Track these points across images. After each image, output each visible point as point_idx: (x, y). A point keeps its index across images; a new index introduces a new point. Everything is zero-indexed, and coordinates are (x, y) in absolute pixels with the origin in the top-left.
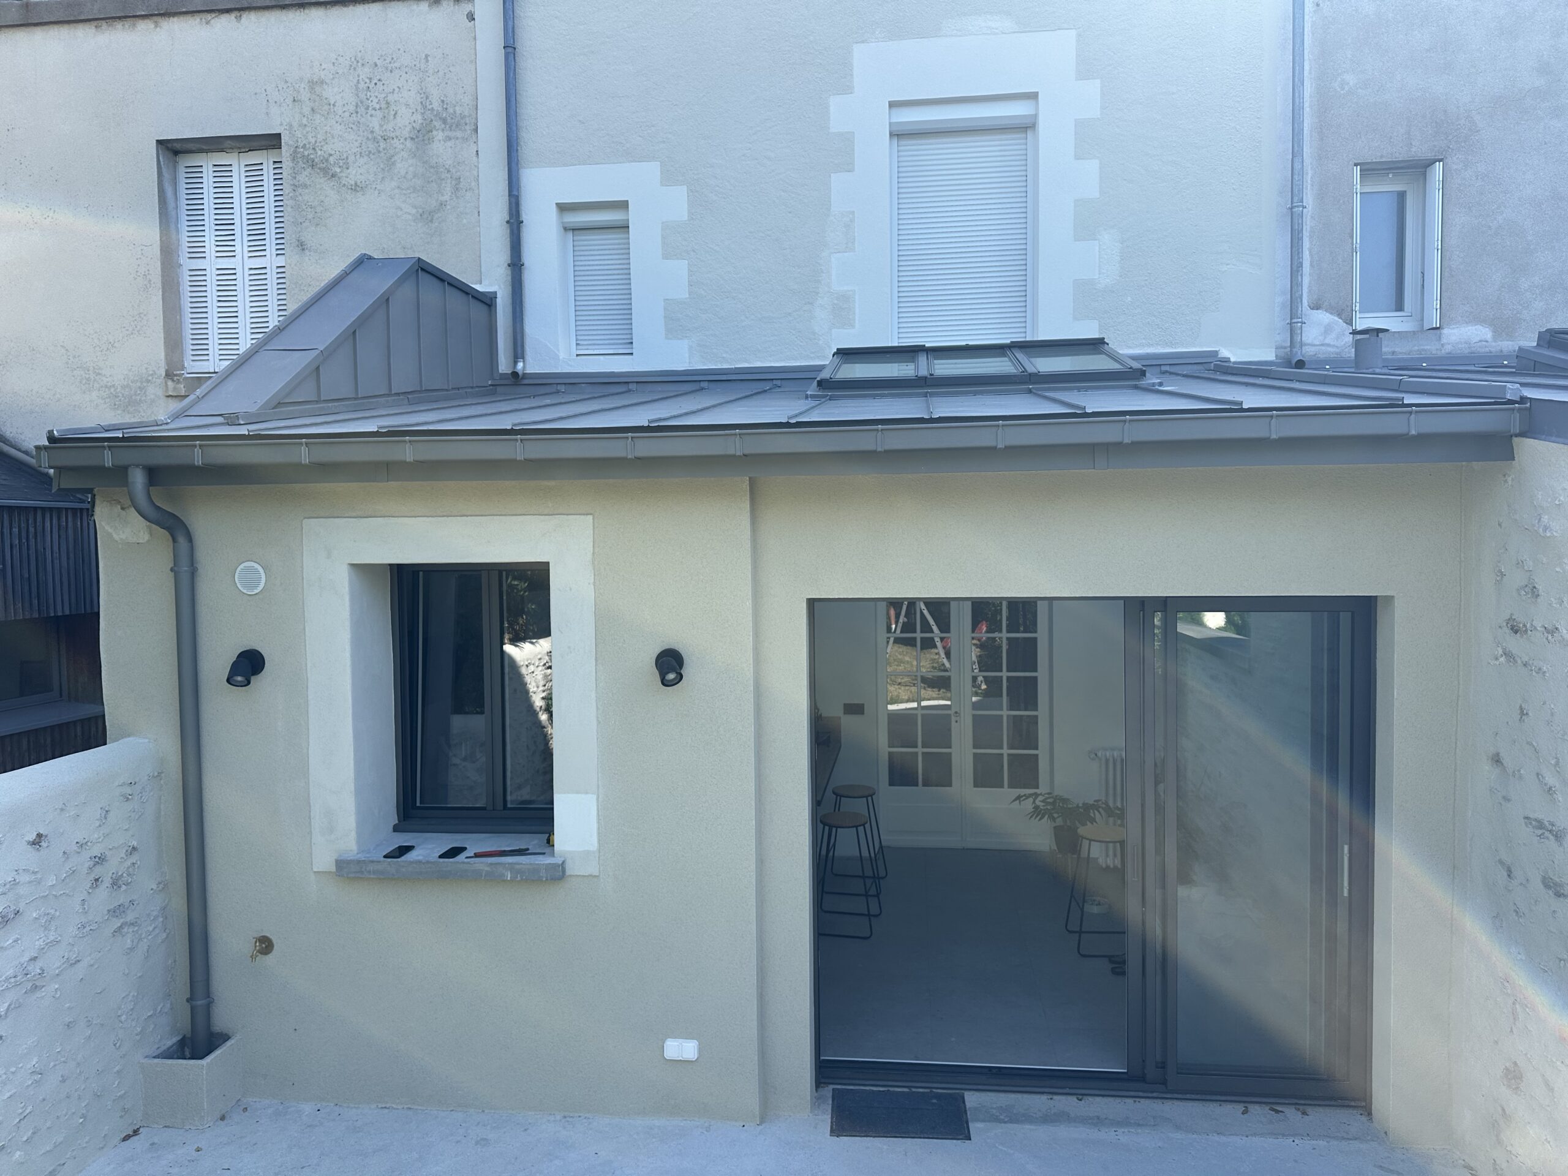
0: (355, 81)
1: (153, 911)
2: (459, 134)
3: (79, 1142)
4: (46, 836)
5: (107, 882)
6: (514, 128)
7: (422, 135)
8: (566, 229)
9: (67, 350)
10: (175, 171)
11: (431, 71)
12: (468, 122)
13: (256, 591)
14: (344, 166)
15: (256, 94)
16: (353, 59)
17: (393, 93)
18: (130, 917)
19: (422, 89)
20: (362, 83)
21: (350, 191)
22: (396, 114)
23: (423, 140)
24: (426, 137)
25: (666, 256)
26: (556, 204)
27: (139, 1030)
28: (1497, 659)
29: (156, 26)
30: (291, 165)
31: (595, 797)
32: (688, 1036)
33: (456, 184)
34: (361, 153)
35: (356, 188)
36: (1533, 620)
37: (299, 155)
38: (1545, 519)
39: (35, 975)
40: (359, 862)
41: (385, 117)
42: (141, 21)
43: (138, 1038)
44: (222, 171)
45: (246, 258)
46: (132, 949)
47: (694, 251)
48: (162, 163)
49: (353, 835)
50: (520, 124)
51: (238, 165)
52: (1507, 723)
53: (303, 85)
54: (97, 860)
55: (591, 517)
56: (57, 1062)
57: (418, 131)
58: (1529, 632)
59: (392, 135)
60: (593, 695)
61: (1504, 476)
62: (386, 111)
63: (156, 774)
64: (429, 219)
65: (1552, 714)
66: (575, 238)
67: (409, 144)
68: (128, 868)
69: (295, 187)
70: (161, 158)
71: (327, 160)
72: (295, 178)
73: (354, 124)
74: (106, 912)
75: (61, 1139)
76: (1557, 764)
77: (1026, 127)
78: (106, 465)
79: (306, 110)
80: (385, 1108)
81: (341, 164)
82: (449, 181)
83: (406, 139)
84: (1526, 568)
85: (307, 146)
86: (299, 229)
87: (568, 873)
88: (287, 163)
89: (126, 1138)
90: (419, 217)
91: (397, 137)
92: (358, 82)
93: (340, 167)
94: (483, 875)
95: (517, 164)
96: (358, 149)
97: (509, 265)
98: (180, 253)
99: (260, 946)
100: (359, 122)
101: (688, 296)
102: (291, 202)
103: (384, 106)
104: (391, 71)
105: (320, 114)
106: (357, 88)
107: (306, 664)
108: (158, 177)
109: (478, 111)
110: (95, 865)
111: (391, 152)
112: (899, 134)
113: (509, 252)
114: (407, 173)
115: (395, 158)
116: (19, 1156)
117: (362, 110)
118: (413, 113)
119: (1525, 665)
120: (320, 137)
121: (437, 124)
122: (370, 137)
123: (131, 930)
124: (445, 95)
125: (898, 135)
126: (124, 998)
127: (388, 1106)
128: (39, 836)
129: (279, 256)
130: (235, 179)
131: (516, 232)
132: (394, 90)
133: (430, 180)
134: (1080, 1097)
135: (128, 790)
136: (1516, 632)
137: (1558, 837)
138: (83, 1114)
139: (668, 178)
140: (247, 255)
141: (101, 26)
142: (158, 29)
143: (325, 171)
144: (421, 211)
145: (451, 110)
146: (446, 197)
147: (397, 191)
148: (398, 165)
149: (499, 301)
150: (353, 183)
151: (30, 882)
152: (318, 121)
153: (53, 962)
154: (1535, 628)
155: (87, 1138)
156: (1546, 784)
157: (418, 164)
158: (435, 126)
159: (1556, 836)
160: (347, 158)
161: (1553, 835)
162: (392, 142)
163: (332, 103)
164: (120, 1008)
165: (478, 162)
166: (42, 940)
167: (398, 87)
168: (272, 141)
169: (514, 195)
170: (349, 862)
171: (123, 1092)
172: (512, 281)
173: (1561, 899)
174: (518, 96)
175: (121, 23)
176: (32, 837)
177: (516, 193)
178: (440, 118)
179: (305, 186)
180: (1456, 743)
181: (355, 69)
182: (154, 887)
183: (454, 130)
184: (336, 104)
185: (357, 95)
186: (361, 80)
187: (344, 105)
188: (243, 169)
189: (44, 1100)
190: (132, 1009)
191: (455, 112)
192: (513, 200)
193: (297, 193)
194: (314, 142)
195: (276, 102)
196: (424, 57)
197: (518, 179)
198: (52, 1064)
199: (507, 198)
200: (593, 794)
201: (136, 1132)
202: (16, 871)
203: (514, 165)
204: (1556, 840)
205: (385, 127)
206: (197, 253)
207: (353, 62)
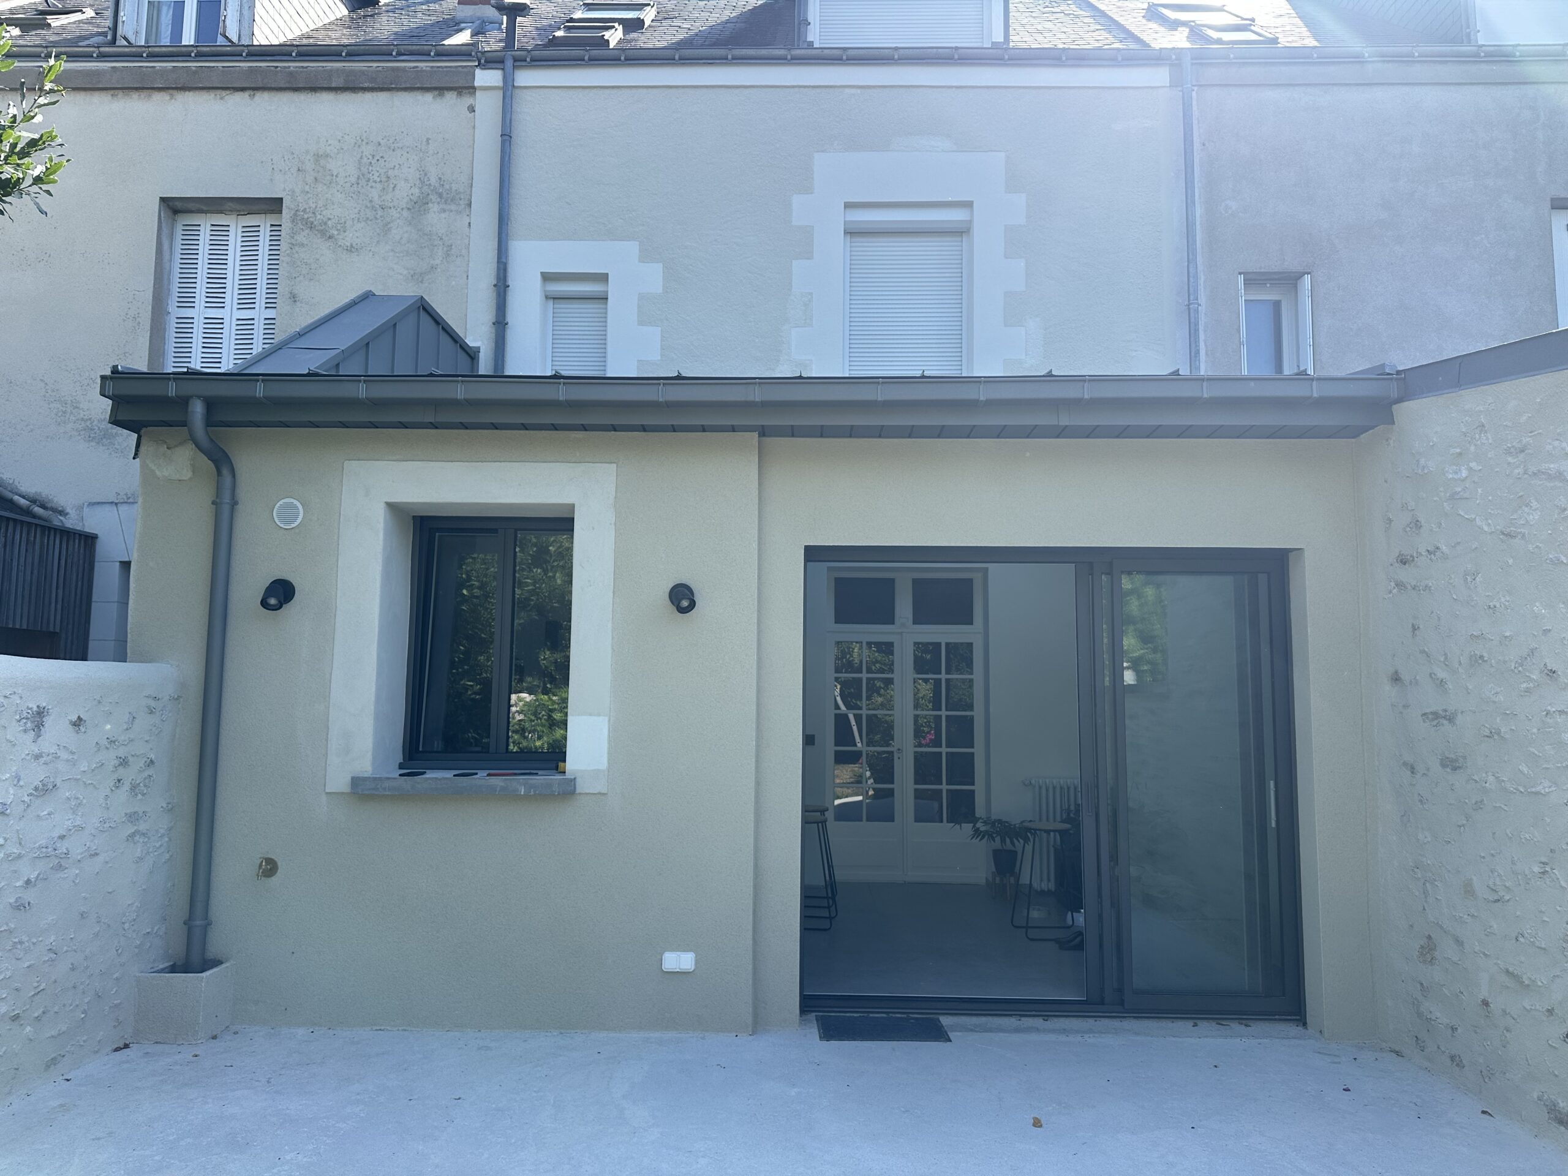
0: (359, 156)
1: (161, 828)
2: (453, 207)
3: (78, 1038)
4: (85, 721)
5: (126, 787)
6: (507, 204)
7: (419, 206)
8: (547, 297)
9: (46, 384)
10: (173, 229)
11: (431, 152)
12: (462, 197)
13: (293, 525)
14: (342, 230)
15: (262, 162)
16: (358, 138)
17: (394, 169)
18: (143, 827)
19: (421, 167)
20: (365, 159)
21: (345, 251)
22: (395, 187)
23: (419, 211)
24: (422, 209)
25: (641, 323)
26: (541, 273)
27: (138, 943)
28: (1390, 592)
29: (171, 99)
30: (291, 226)
31: (607, 719)
32: (686, 950)
33: (448, 251)
34: (359, 219)
35: (351, 249)
36: (1418, 549)
37: (298, 218)
38: (1422, 461)
39: (61, 853)
40: (375, 779)
41: (384, 189)
42: (157, 93)
43: (136, 950)
44: (220, 231)
45: (235, 309)
46: (141, 859)
47: (667, 320)
48: (163, 219)
49: (369, 756)
50: (511, 202)
51: (236, 227)
52: (1402, 643)
53: (308, 157)
54: (122, 760)
55: (615, 465)
56: (70, 949)
57: (415, 203)
58: (1416, 559)
59: (391, 205)
60: (610, 625)
61: (1387, 440)
62: (386, 184)
63: (176, 696)
64: (420, 280)
65: (1439, 618)
66: (556, 306)
67: (405, 213)
68: (145, 779)
69: (292, 246)
70: (162, 214)
71: (325, 224)
72: (293, 237)
73: (354, 193)
74: (124, 815)
75: (64, 1029)
76: (1446, 658)
77: (961, 231)
78: (170, 395)
79: (310, 179)
80: (380, 1030)
81: (339, 228)
82: (441, 248)
83: (402, 209)
84: (1409, 508)
85: (308, 210)
86: (293, 283)
87: (578, 791)
88: (287, 224)
89: (117, 1050)
90: (410, 278)
91: (394, 207)
92: (361, 158)
93: (337, 230)
94: (498, 789)
95: (507, 235)
96: (357, 216)
97: (494, 324)
98: (170, 303)
99: (265, 865)
100: (359, 192)
101: (659, 358)
102: (286, 259)
103: (384, 179)
104: (393, 150)
105: (322, 183)
106: (360, 163)
107: (336, 593)
108: (158, 231)
109: (473, 189)
110: (119, 765)
111: (388, 220)
112: (853, 232)
113: (494, 312)
114: (401, 238)
115: (392, 225)
116: (30, 1031)
117: (363, 182)
118: (411, 187)
119: (1414, 589)
120: (321, 203)
121: (434, 197)
122: (369, 205)
123: (141, 840)
124: (442, 173)
125: (850, 233)
126: (129, 905)
127: (382, 1028)
128: (79, 718)
129: (267, 309)
130: (232, 238)
131: (502, 294)
132: (395, 166)
133: (423, 245)
134: (1046, 1018)
135: (153, 704)
136: (1405, 564)
137: (1451, 719)
138: (85, 1010)
139: (646, 256)
140: (236, 306)
141: (117, 95)
142: (173, 101)
143: (323, 233)
144: (412, 272)
145: (447, 187)
146: (438, 262)
147: (391, 254)
148: (394, 231)
149: (482, 355)
150: (349, 244)
151: (67, 761)
152: (320, 189)
153: (76, 847)
154: (1421, 554)
155: (85, 1038)
156: (1438, 679)
157: (413, 231)
158: (431, 199)
159: (1449, 720)
160: (345, 223)
161: (1447, 720)
162: (389, 210)
163: (335, 174)
164: (124, 915)
165: (470, 233)
166: (70, 821)
167: (399, 164)
168: (273, 205)
169: (503, 262)
170: (365, 779)
171: (119, 1001)
172: (496, 338)
173: (1457, 771)
174: (511, 178)
175: (137, 94)
176: (74, 718)
177: (504, 260)
178: (436, 193)
179: (302, 245)
180: (1361, 675)
181: (359, 146)
182: (165, 805)
183: (449, 204)
184: (339, 176)
185: (360, 169)
186: (364, 156)
187: (346, 177)
188: (240, 230)
189: (55, 982)
190: (134, 920)
191: (451, 189)
192: (502, 266)
193: (294, 251)
194: (314, 207)
195: (281, 171)
196: (425, 140)
197: (507, 250)
198: (65, 948)
199: (495, 265)
200: (604, 716)
201: (126, 1046)
202: (58, 745)
203: (503, 235)
204: (1450, 722)
205: (383, 198)
206: (187, 301)
207: (358, 141)
